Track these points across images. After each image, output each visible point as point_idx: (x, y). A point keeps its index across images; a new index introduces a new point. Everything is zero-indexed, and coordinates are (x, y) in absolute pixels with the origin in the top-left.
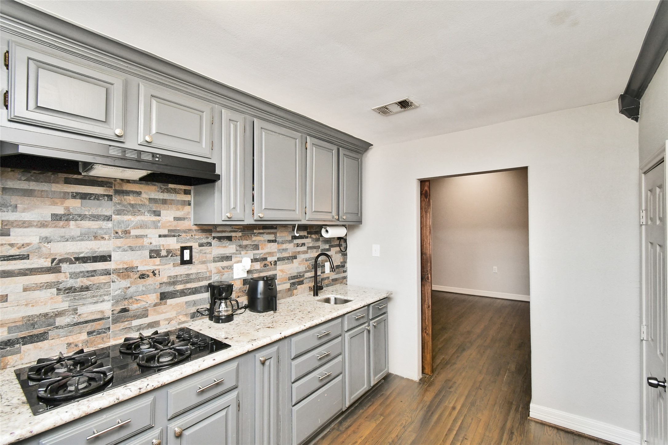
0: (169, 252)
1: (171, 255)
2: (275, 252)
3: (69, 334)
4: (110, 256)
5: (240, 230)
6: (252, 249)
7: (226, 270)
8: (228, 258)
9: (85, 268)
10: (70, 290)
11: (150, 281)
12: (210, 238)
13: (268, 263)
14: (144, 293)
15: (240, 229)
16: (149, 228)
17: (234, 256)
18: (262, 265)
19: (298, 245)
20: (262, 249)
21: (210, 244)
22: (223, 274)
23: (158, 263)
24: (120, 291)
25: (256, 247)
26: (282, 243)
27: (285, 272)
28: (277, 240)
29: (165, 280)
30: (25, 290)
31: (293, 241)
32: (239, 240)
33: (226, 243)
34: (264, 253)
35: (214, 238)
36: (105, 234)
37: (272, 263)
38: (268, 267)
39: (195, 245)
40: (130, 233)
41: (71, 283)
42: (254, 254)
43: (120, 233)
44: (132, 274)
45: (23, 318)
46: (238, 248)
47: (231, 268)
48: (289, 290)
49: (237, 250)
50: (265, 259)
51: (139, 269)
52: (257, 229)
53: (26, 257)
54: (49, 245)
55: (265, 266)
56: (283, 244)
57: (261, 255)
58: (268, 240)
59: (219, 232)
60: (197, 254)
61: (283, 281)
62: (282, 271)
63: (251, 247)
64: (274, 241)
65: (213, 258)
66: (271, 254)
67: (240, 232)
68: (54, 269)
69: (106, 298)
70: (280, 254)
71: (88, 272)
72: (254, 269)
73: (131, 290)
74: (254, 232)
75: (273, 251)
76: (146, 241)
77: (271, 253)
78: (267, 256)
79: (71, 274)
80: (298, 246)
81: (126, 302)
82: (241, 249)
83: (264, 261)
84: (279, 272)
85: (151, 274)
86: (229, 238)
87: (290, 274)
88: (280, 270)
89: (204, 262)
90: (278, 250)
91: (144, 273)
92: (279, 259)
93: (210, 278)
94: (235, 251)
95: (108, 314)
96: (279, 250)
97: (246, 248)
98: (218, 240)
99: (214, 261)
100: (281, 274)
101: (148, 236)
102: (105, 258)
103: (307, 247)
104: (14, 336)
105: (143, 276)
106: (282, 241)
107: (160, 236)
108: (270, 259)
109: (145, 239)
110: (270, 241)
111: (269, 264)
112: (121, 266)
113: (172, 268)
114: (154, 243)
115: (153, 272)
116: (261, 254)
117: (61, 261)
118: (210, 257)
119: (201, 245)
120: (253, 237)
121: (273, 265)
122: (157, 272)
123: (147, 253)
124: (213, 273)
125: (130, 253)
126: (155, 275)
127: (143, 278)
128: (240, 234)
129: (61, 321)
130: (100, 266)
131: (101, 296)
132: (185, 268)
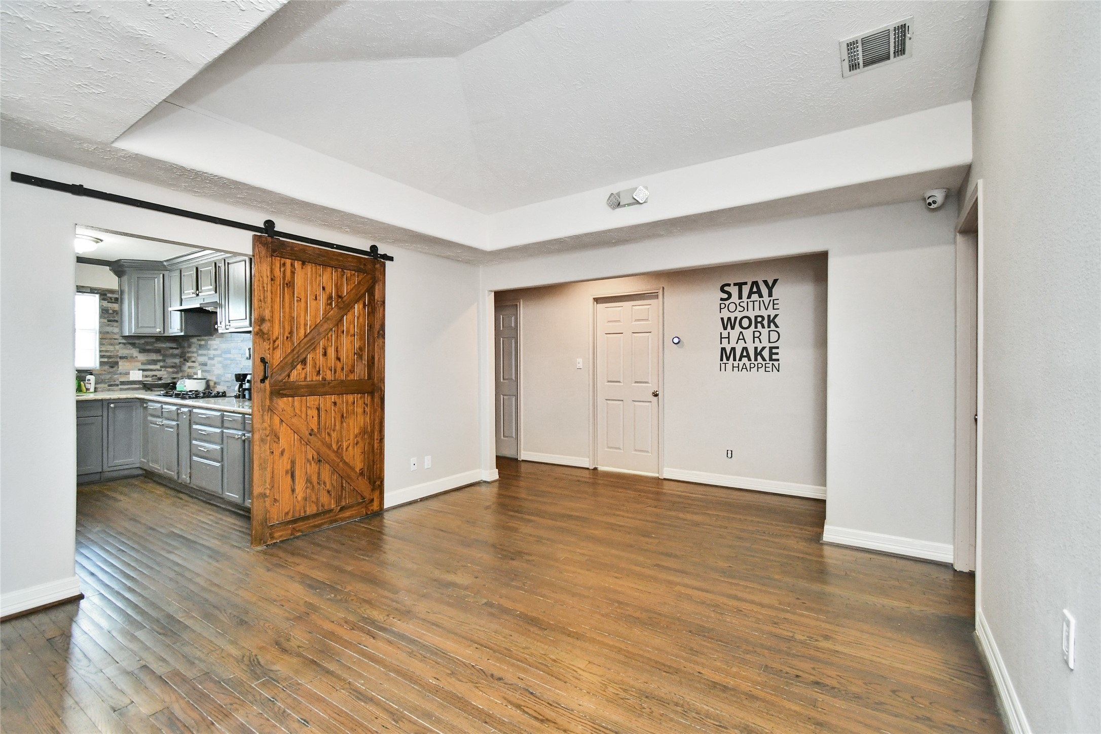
129: (223, 379)
130: (228, 356)
131: (229, 370)
132: (248, 362)
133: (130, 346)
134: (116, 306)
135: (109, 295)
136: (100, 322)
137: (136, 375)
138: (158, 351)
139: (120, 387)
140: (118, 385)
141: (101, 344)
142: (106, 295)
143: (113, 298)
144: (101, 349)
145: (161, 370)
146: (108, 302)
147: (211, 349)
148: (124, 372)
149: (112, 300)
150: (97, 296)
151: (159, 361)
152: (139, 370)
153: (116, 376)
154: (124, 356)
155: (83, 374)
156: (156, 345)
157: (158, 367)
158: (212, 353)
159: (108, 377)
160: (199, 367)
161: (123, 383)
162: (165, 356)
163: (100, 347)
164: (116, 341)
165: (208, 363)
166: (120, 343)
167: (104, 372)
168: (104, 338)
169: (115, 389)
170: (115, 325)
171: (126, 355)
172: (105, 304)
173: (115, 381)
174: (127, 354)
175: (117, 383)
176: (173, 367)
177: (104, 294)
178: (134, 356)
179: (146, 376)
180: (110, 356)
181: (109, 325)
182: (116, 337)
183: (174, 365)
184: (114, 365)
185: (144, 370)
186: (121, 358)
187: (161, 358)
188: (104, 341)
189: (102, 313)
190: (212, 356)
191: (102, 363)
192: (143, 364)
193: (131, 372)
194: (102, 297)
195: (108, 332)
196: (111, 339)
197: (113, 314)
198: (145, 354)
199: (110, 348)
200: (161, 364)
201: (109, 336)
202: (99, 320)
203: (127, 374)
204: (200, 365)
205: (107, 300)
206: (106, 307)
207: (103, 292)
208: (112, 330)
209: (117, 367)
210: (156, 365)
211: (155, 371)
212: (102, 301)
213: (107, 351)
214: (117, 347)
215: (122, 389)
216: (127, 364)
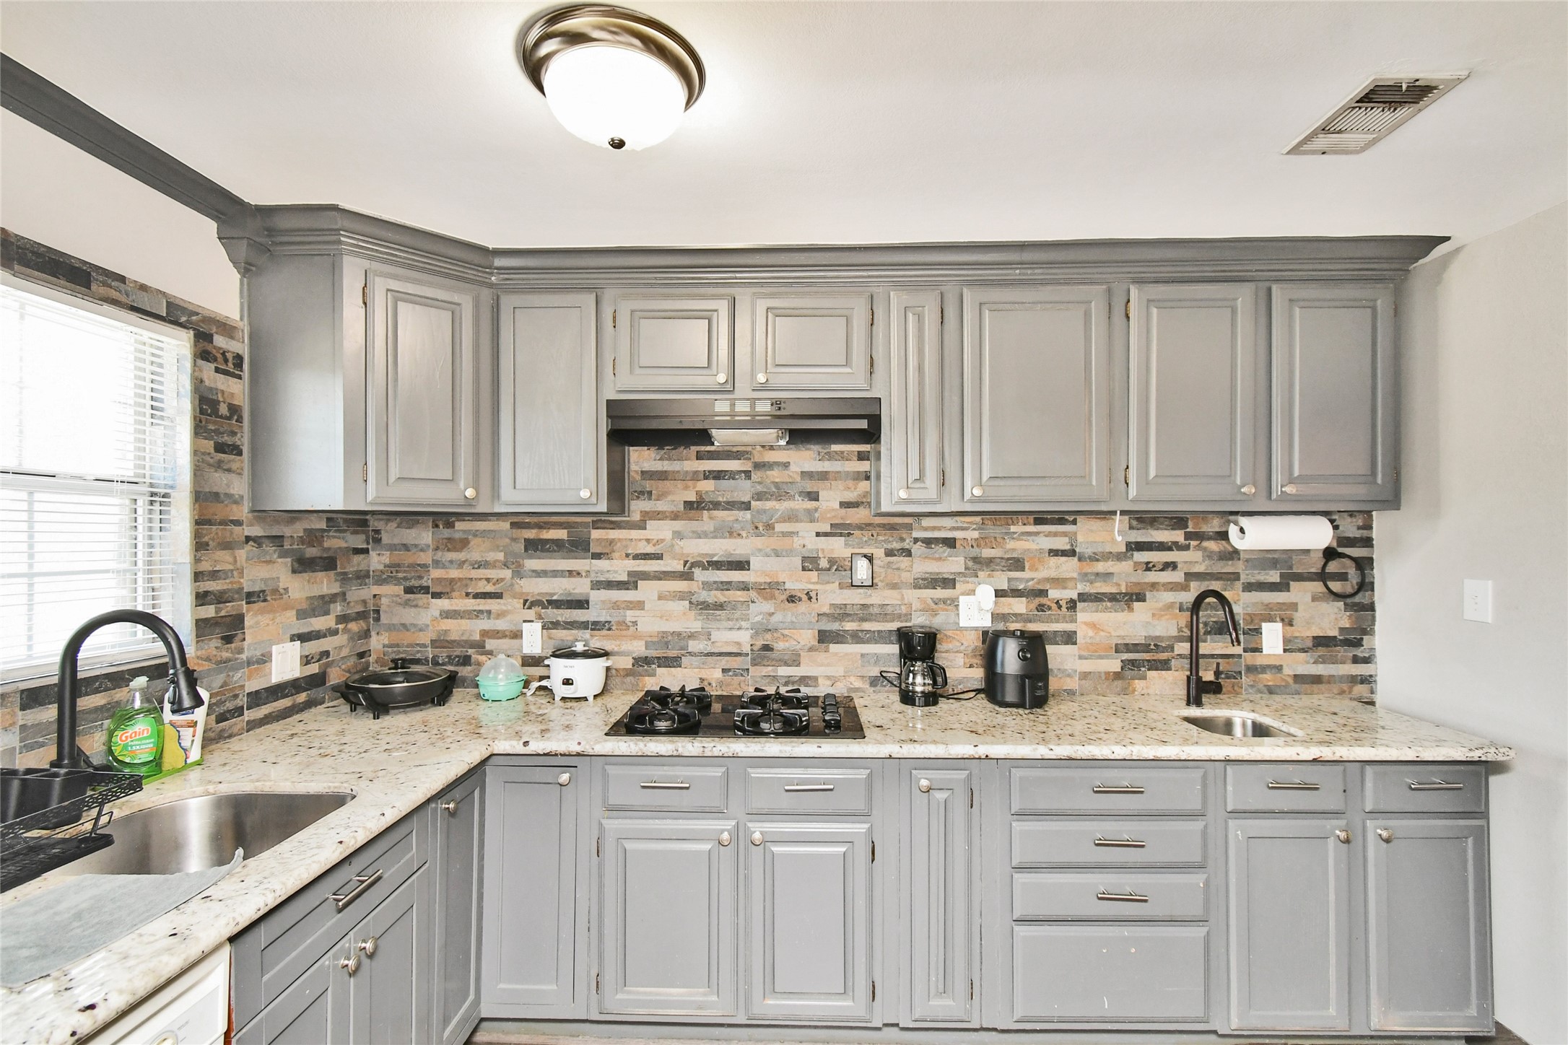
0: (832, 561)
1: (835, 567)
2: (1072, 579)
3: (702, 666)
4: (748, 563)
5: (974, 526)
6: (1005, 569)
7: (942, 606)
8: (949, 583)
9: (718, 577)
10: (704, 606)
11: (803, 607)
12: (907, 541)
13: (1048, 603)
14: (793, 626)
15: (976, 524)
16: (801, 521)
17: (961, 579)
18: (1033, 606)
19: (1151, 565)
20: (1034, 569)
21: (908, 553)
22: (936, 614)
23: (815, 579)
24: (761, 617)
25: (1017, 564)
26: (1094, 558)
27: (1103, 631)
28: (1077, 550)
29: (826, 609)
30: (660, 598)
31: (1132, 555)
32: (972, 546)
33: (942, 550)
34: (1039, 580)
35: (916, 540)
36: (743, 529)
37: (1063, 603)
38: (1050, 612)
39: (879, 553)
40: (774, 529)
41: (704, 596)
42: (1009, 580)
43: (761, 528)
44: (777, 592)
45: (658, 632)
46: (970, 564)
47: (954, 603)
48: (1117, 676)
49: (966, 568)
50: (1043, 593)
51: (787, 586)
52: (1020, 524)
53: (658, 557)
54: (681, 543)
55: (1041, 608)
56: (1098, 560)
57: (1030, 583)
58: (1051, 551)
59: (926, 529)
60: (882, 570)
61: (1096, 652)
62: (1093, 626)
63: (1003, 564)
64: (1071, 553)
65: (915, 579)
66: (1059, 582)
67: (974, 529)
68: (686, 576)
69: (744, 624)
70: (1088, 584)
71: (722, 582)
72: (1012, 612)
73: (777, 618)
74: (1012, 530)
75: (1066, 576)
76: (797, 542)
77: (1058, 579)
78: (1047, 586)
79: (704, 584)
80: (1148, 569)
81: (768, 636)
82: (977, 566)
83: (1037, 596)
84: (1084, 627)
85: (805, 598)
86: (950, 543)
87: (1123, 637)
88: (1086, 623)
89: (894, 586)
90: (1079, 574)
91: (794, 593)
92: (1083, 597)
93: (908, 616)
94: (963, 570)
95: (747, 649)
96: (1086, 574)
97: (991, 564)
98: (924, 545)
99: (917, 586)
100: (1091, 633)
101: (800, 534)
102: (742, 565)
103: (1185, 573)
104: (652, 653)
105: (792, 599)
106: (1094, 553)
107: (818, 534)
108: (1054, 594)
109: (796, 539)
110: (1055, 553)
111: (1054, 606)
112: (762, 580)
113: (838, 591)
114: (809, 546)
115: (808, 594)
116: (1028, 580)
117: (694, 565)
118: (907, 577)
119: (889, 553)
120: (1008, 541)
121: (1064, 609)
122: (813, 594)
123: (797, 562)
124: (913, 609)
125: (773, 560)
126: (810, 598)
127: (793, 601)
128: (976, 535)
129: (694, 646)
130: (736, 576)
131: (737, 620)
132: (860, 594)
133: (271, 552)
134: (235, 389)
135: (217, 340)
136: (195, 452)
137: (288, 662)
138: (331, 564)
139: (249, 715)
140: (239, 711)
141: (200, 545)
142: (203, 335)
143: (229, 356)
144: (206, 566)
145: (337, 633)
146: (217, 370)
147: (612, 554)
148: (257, 652)
149: (226, 361)
150: (188, 336)
151: (333, 598)
152: (292, 640)
153: (237, 676)
154: (257, 589)
156: (326, 543)
157: (330, 621)
158: (615, 567)
159: (219, 683)
160: (528, 613)
161: (257, 699)
162: (344, 578)
163: (197, 560)
164: (237, 529)
165: (592, 600)
166: (248, 539)
167: (208, 666)
168: (207, 519)
169: (235, 730)
170: (235, 467)
171: (262, 587)
172: (208, 369)
173: (236, 696)
174: (265, 580)
175: (239, 702)
177: (197, 332)
178: (282, 585)
179: (308, 660)
180: (224, 592)
181: (218, 465)
182: (243, 512)
184: (230, 629)
185: (303, 638)
186: (251, 597)
187: (336, 588)
188: (207, 534)
189: (202, 412)
190: (624, 578)
191: (202, 628)
192: (302, 615)
193: (273, 649)
194: (204, 345)
195: (217, 494)
196: (224, 523)
197: (229, 418)
198: (305, 575)
199: (222, 560)
200: (338, 608)
201: (218, 511)
202: (194, 444)
203: (265, 659)
204: (529, 604)
205: (215, 360)
206: (211, 389)
207: (204, 328)
208: (228, 486)
209: (240, 636)
210: (327, 613)
211: (325, 636)
212: (200, 362)
213: (214, 575)
214: (242, 554)
215: (252, 725)
216: (264, 619)
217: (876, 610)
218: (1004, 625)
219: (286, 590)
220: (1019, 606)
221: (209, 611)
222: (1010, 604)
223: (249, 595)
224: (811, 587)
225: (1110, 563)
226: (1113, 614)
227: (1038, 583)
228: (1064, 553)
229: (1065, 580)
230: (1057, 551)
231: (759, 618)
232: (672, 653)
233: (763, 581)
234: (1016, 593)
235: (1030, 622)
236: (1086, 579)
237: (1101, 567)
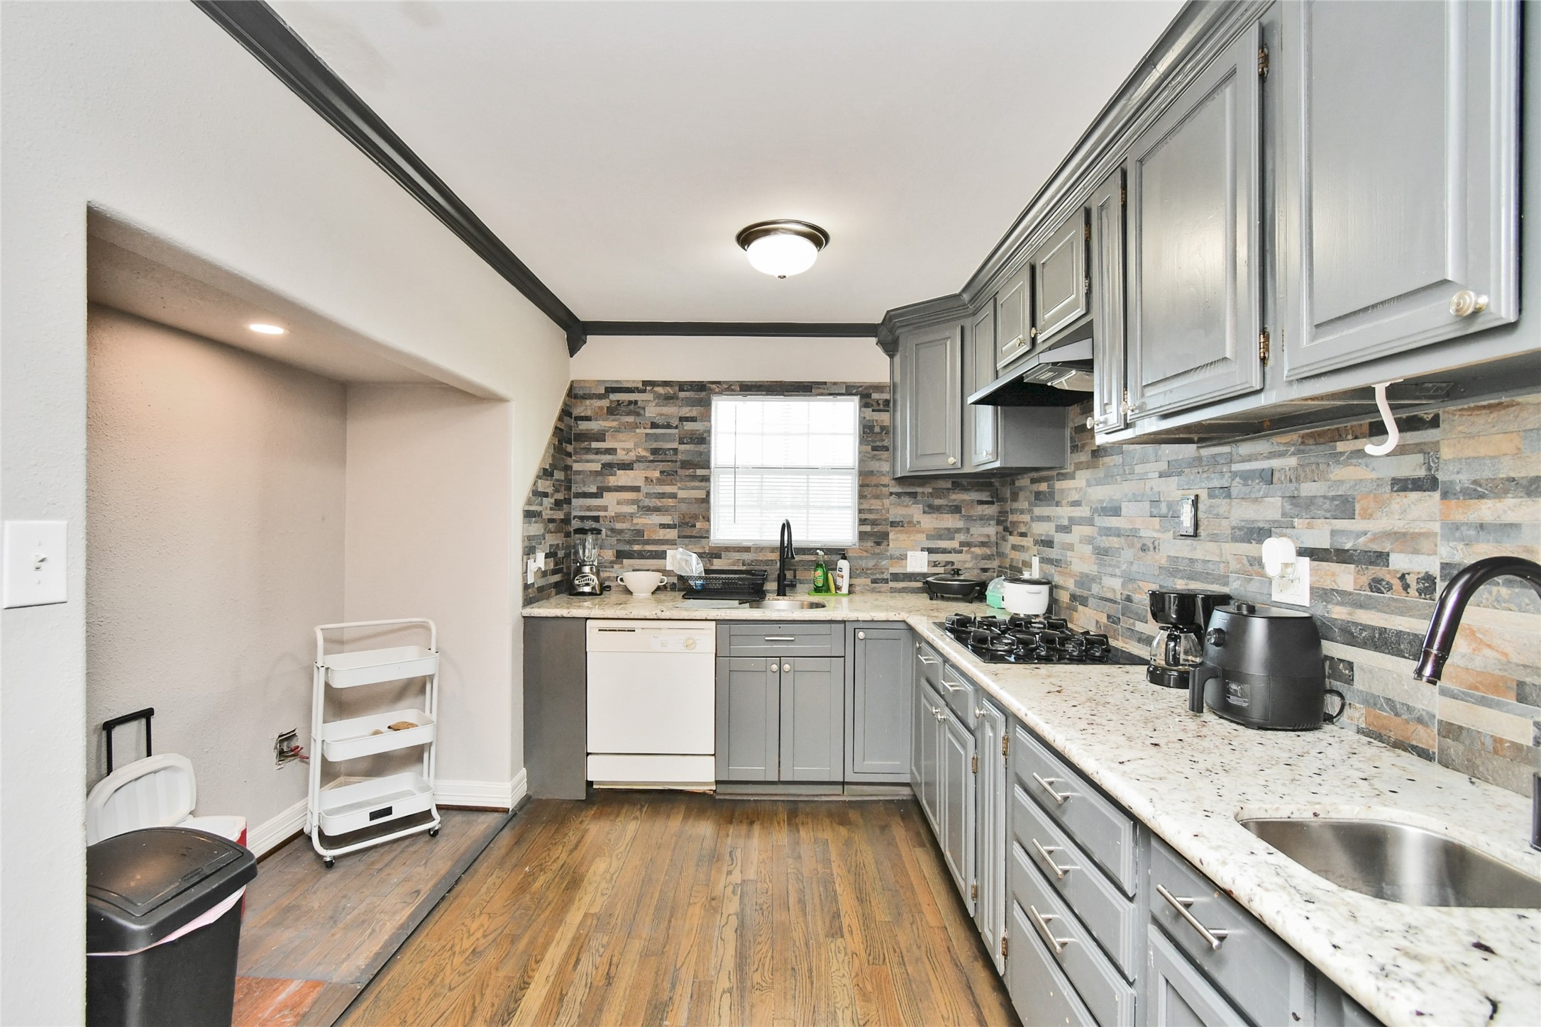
0: (1169, 506)
1: (1171, 513)
2: (1428, 535)
4: (1120, 509)
5: (1293, 449)
6: (1328, 515)
7: (1257, 568)
9: (1105, 523)
10: (1099, 551)
11: (1149, 558)
12: (1226, 477)
13: (1388, 578)
14: (1144, 578)
15: (1293, 445)
17: (1278, 530)
18: (1365, 580)
20: (1368, 516)
21: (1226, 493)
22: (1251, 580)
23: (1157, 527)
24: (1126, 565)
25: (1345, 507)
26: (1475, 493)
27: (1489, 646)
28: (1441, 476)
29: (1164, 562)
30: (1081, 542)
32: (1290, 480)
34: (1374, 534)
35: (1234, 476)
37: (1411, 580)
38: (1388, 595)
39: (1202, 495)
41: (1099, 541)
42: (1332, 533)
44: (1135, 541)
45: (1082, 573)
50: (1381, 558)
51: (1142, 533)
52: (1350, 437)
53: (1080, 504)
54: (1090, 491)
55: (1376, 585)
56: (1482, 496)
57: (1362, 540)
58: (1395, 481)
59: (1243, 459)
61: (1476, 688)
63: (1327, 506)
64: (1427, 484)
65: (1232, 529)
66: (1408, 540)
67: (1294, 454)
68: (1089, 521)
69: (1118, 571)
70: (1461, 546)
71: (1107, 528)
72: (1336, 588)
73: (1134, 568)
74: (1338, 450)
75: (1417, 528)
76: (1147, 485)
77: (1404, 534)
78: (1386, 547)
79: (1100, 528)
81: (1130, 586)
82: (1295, 511)
83: (1371, 563)
85: (1152, 547)
86: (1268, 477)
89: (1214, 538)
90: (1444, 525)
91: (1145, 542)
93: (1224, 580)
94: (1279, 517)
95: (1118, 598)
96: (1457, 527)
97: (1312, 508)
98: (1241, 482)
99: (1235, 539)
101: (1149, 476)
102: (1117, 511)
104: (1077, 591)
105: (1144, 549)
106: (1475, 482)
108: (1399, 562)
109: (1146, 482)
110: (1401, 484)
111: (1397, 584)
113: (1172, 541)
114: (1155, 489)
115: (1153, 543)
116: (1357, 535)
117: (1094, 511)
118: (1225, 526)
119: (1212, 495)
120: (1332, 468)
121: (1413, 591)
122: (1156, 544)
123: (1147, 507)
124: (1231, 569)
125: (1133, 505)
126: (1155, 549)
128: (1292, 461)
129: (1095, 589)
130: (1113, 522)
131: (1114, 566)
132: (1188, 545)
133: (907, 499)
134: (884, 418)
135: (875, 396)
136: (860, 453)
137: (918, 562)
138: (956, 509)
139: (892, 584)
140: (886, 581)
141: (862, 496)
142: (869, 396)
143: (881, 402)
144: (865, 506)
145: (961, 552)
146: (873, 411)
147: (1064, 502)
148: (897, 553)
149: (879, 404)
150: (857, 399)
151: (958, 530)
152: (923, 550)
153: (884, 563)
154: (898, 520)
155: (834, 557)
156: (953, 497)
157: (954, 544)
158: (1063, 513)
159: (871, 564)
160: (1035, 549)
161: (896, 577)
162: (969, 518)
163: (860, 504)
164: (885, 488)
165: (1056, 541)
166: (891, 494)
167: (865, 554)
168: (867, 484)
169: (883, 590)
170: (883, 457)
171: (902, 519)
172: (868, 413)
173: (883, 573)
174: (903, 516)
175: (886, 577)
176: (983, 544)
177: (866, 395)
178: (915, 520)
179: (935, 564)
180: (876, 520)
181: (874, 457)
182: (886, 480)
183: (986, 540)
184: (880, 539)
185: (930, 551)
186: (893, 524)
187: (960, 525)
188: (867, 491)
189: (864, 433)
190: (1066, 523)
191: (862, 536)
192: (929, 537)
193: (909, 554)
194: (864, 401)
195: (872, 471)
196: (876, 486)
197: (881, 433)
198: (935, 516)
199: (876, 504)
200: (961, 537)
201: (874, 480)
202: (859, 448)
203: (903, 557)
204: (1036, 542)
205: (872, 406)
206: (869, 420)
207: (866, 391)
208: (880, 467)
209: (886, 543)
210: (953, 539)
211: (950, 552)
212: (863, 409)
213: (870, 511)
214: (887, 502)
215: (893, 590)
216: (902, 537)
217: (1199, 567)
218: (1326, 607)
219: (919, 522)
220: (1345, 577)
221: (868, 528)
222: (1333, 574)
223: (892, 522)
224: (1156, 535)
225: (1510, 501)
226: (1516, 616)
227: (1372, 540)
228: (1415, 485)
229: (1416, 537)
230: (1406, 480)
231: (1124, 567)
232: (1085, 593)
233: (1127, 527)
234: (1342, 556)
235: (1361, 607)
236: (1458, 534)
237: (1487, 510)
